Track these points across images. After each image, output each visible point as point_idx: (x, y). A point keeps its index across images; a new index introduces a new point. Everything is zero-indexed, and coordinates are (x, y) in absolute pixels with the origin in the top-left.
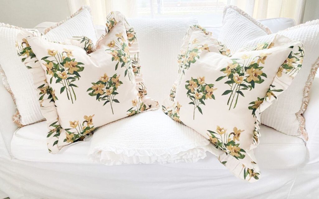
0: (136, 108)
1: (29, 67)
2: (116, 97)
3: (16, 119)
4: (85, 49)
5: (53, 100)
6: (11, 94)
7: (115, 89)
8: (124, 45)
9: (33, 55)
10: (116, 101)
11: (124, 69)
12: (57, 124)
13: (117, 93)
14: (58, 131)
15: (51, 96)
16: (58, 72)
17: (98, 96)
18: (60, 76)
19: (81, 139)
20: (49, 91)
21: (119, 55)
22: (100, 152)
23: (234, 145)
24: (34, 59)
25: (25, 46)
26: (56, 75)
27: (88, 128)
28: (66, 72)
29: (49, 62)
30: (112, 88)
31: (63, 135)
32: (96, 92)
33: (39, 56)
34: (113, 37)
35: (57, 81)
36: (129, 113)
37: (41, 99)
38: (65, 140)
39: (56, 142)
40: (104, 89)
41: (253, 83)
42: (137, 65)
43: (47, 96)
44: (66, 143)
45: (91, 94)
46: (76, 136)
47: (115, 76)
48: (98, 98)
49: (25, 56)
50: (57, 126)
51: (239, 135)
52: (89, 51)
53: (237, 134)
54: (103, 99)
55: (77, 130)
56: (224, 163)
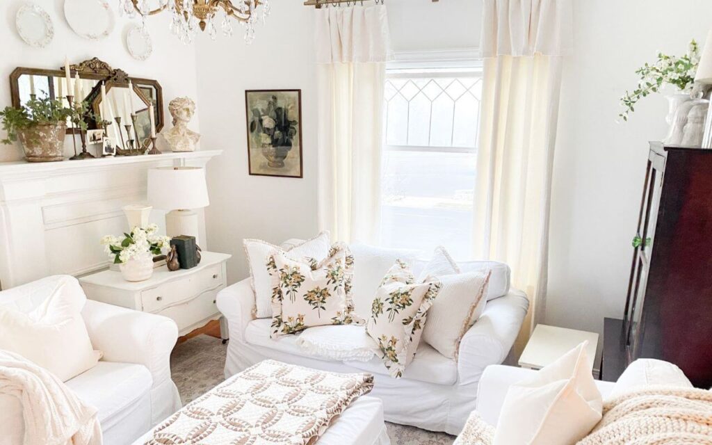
0: (340, 319)
1: (271, 274)
2: (324, 305)
3: (254, 312)
4: (311, 267)
5: (280, 300)
6: (254, 292)
7: (324, 298)
8: (339, 268)
9: (275, 267)
10: (323, 308)
11: (335, 285)
12: (280, 317)
13: (325, 302)
14: (280, 324)
15: (280, 297)
16: (287, 280)
17: (311, 301)
18: (288, 283)
19: (294, 333)
20: (280, 292)
21: (332, 275)
22: (303, 342)
23: (392, 350)
24: (275, 269)
25: (271, 260)
26: (286, 282)
27: (299, 324)
28: (293, 281)
29: (283, 272)
30: (321, 297)
31: (282, 327)
32: (309, 298)
33: (278, 268)
34: (333, 261)
35: (286, 286)
36: (333, 321)
37: (273, 297)
38: (282, 331)
39: (276, 331)
40: (316, 297)
41: (404, 305)
42: (349, 285)
43: (277, 296)
44: (283, 333)
45: (306, 299)
46: (291, 329)
47: (325, 289)
48: (310, 303)
49: (270, 266)
50: (279, 319)
51: (395, 343)
52: (313, 268)
53: (394, 342)
54: (314, 304)
55: (292, 324)
56: (388, 367)
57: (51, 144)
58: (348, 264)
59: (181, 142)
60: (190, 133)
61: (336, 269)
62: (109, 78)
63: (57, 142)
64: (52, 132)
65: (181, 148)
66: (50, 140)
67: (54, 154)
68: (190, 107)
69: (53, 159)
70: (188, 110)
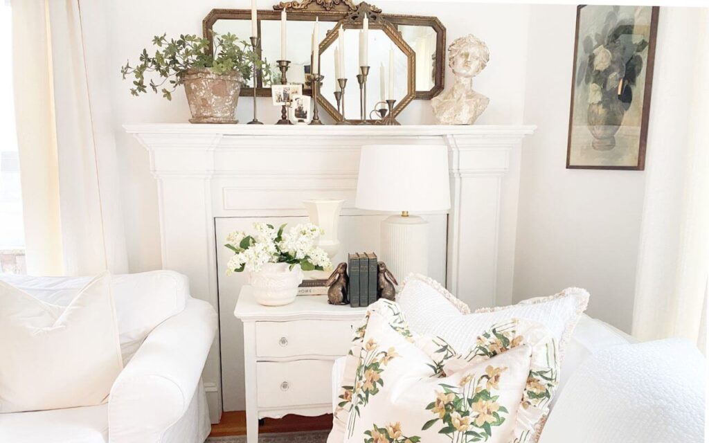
57: (203, 100)
58: (531, 395)
59: (451, 110)
60: (471, 95)
61: (469, 394)
62: (345, 16)
63: (212, 97)
64: (204, 83)
65: (448, 118)
66: (202, 94)
67: (209, 114)
68: (474, 50)
69: (205, 120)
70: (467, 55)
